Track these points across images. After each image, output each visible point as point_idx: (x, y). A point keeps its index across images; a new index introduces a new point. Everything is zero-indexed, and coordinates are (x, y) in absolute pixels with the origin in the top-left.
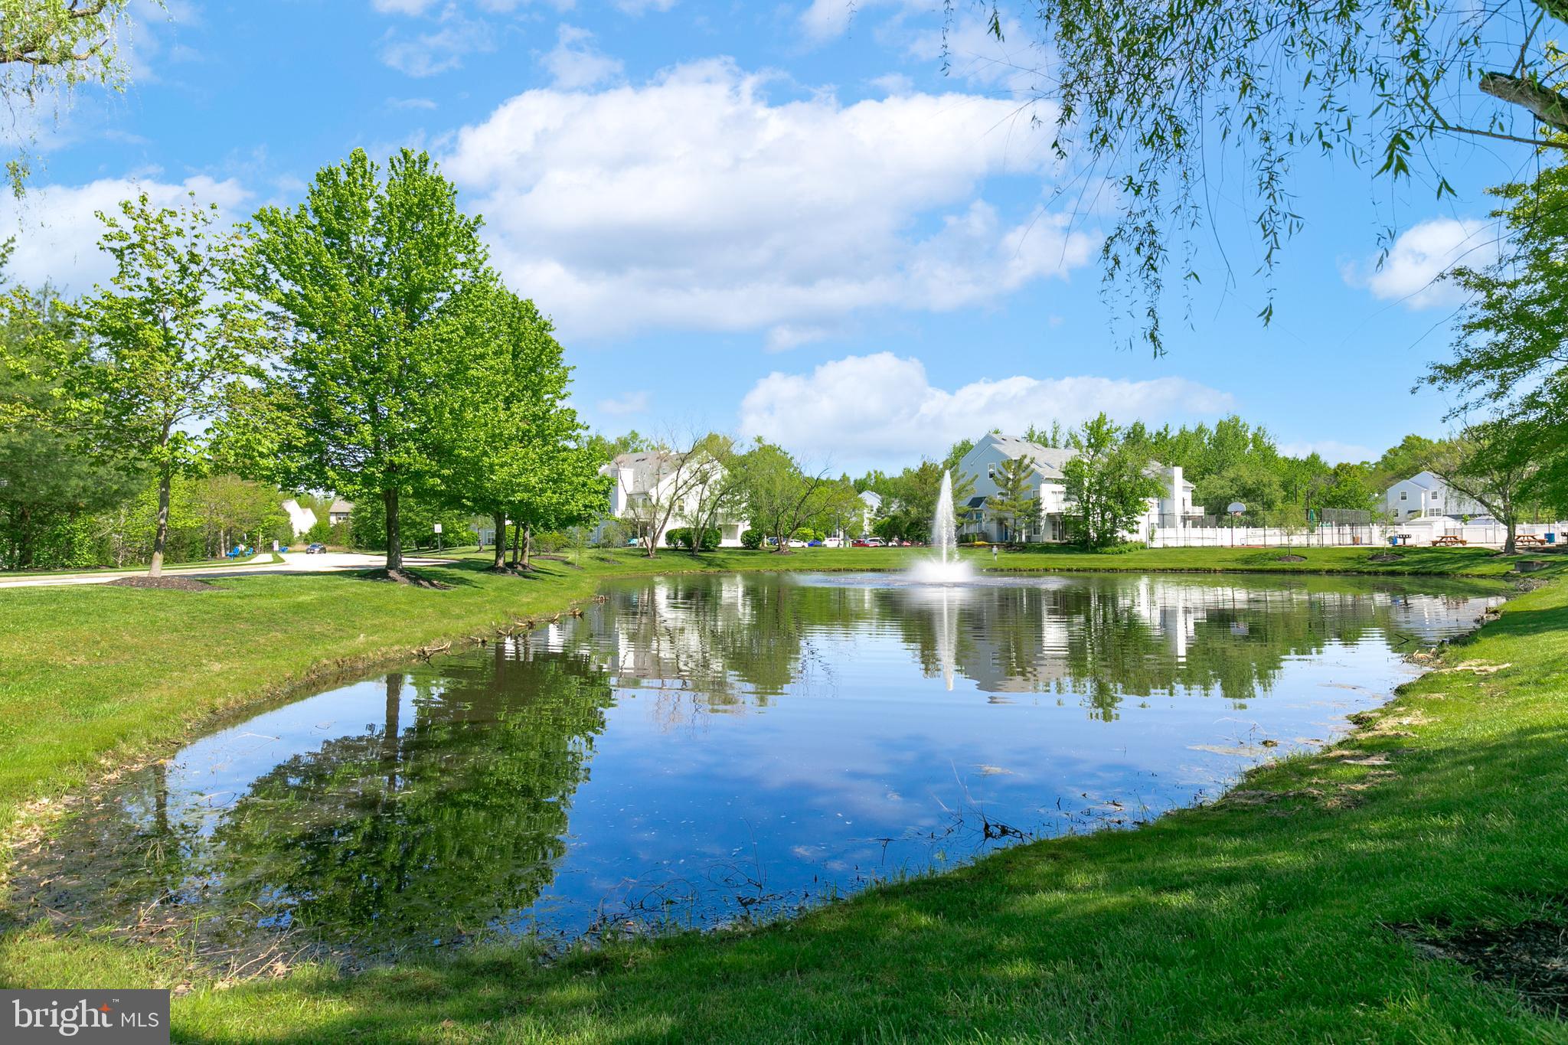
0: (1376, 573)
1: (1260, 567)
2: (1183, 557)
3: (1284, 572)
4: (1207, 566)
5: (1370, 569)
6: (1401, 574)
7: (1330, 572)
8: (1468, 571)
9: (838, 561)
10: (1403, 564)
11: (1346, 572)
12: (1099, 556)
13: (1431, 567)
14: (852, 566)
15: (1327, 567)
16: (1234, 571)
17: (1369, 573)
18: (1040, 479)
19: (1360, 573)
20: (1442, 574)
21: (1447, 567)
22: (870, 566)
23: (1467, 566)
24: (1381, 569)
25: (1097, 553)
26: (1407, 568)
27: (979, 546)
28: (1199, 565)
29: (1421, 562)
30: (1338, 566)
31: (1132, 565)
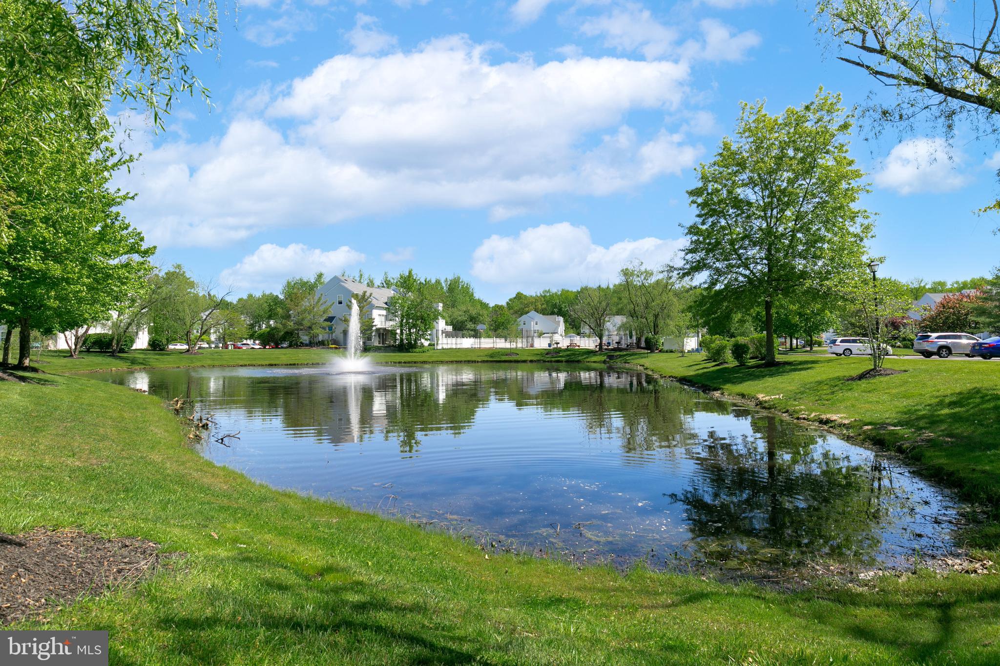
0: (551, 361)
1: (499, 359)
2: (459, 354)
3: (510, 361)
4: (474, 359)
5: (548, 359)
6: (561, 362)
7: (531, 361)
8: (588, 360)
9: (242, 359)
10: (561, 357)
11: (538, 361)
12: (409, 354)
13: (573, 358)
14: (254, 362)
15: (530, 358)
16: (487, 361)
17: (548, 361)
18: (373, 307)
19: (544, 361)
20: (578, 361)
21: (580, 358)
22: (267, 363)
23: (587, 358)
24: (553, 359)
25: (410, 352)
26: (563, 359)
27: (331, 348)
28: (469, 359)
29: (568, 355)
30: (534, 358)
31: (434, 359)
